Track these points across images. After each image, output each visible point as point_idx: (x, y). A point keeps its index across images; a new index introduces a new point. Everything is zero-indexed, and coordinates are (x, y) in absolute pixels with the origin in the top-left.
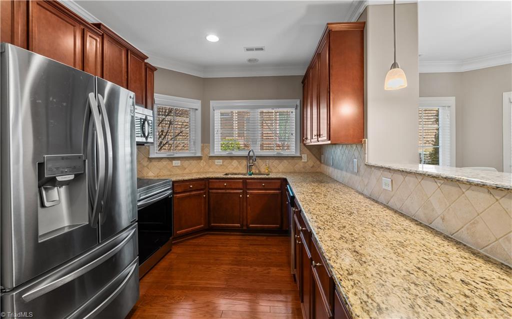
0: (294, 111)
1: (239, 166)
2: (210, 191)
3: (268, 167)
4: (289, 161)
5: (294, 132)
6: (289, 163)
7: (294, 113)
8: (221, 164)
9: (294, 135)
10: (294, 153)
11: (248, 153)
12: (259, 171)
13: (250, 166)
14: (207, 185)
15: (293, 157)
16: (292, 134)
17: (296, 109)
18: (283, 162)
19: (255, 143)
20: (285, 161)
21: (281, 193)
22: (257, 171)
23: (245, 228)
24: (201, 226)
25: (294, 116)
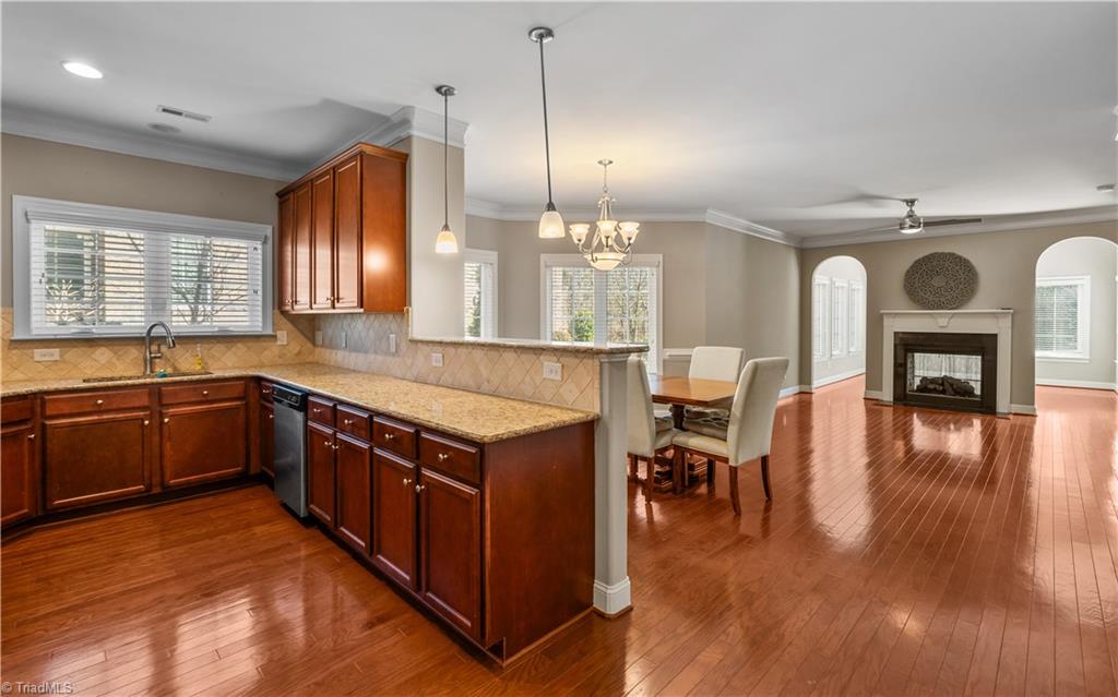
0: (259, 247)
1: (114, 360)
2: (48, 422)
3: (202, 359)
4: (250, 344)
5: (260, 288)
6: (249, 348)
7: (260, 251)
8: (58, 358)
9: (260, 293)
10: (260, 329)
11: (146, 331)
12: (175, 369)
13: (151, 358)
14: (38, 410)
15: (257, 338)
16: (256, 292)
17: (265, 243)
18: (234, 349)
19: (160, 307)
20: (239, 345)
21: (247, 404)
22: (169, 370)
23: (156, 490)
24: (22, 512)
25: (260, 257)
